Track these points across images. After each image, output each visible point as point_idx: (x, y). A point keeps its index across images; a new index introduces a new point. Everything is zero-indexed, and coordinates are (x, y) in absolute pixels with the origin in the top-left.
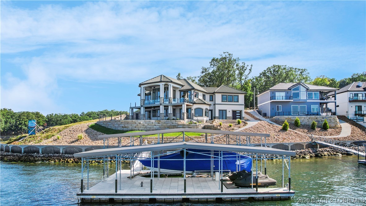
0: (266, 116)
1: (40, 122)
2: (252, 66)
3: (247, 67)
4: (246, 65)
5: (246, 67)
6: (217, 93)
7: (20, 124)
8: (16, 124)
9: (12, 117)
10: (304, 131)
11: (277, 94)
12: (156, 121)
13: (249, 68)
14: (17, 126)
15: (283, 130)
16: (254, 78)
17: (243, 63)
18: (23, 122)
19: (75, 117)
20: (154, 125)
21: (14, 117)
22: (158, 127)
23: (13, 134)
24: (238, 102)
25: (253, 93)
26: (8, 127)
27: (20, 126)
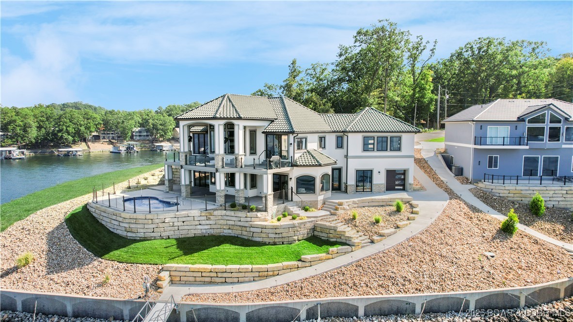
0: (462, 175)
1: (90, 127)
2: (435, 42)
3: (427, 45)
4: (424, 41)
5: (424, 44)
6: (352, 132)
7: (60, 131)
8: (54, 131)
9: (48, 119)
10: (554, 231)
11: (491, 131)
12: (203, 214)
13: (430, 46)
14: (55, 134)
15: (504, 232)
16: (439, 62)
17: (418, 37)
18: (65, 127)
19: (148, 115)
20: (197, 223)
21: (52, 120)
22: (206, 227)
23: (52, 146)
24: (399, 149)
25: (436, 97)
26: (42, 136)
27: (60, 134)
